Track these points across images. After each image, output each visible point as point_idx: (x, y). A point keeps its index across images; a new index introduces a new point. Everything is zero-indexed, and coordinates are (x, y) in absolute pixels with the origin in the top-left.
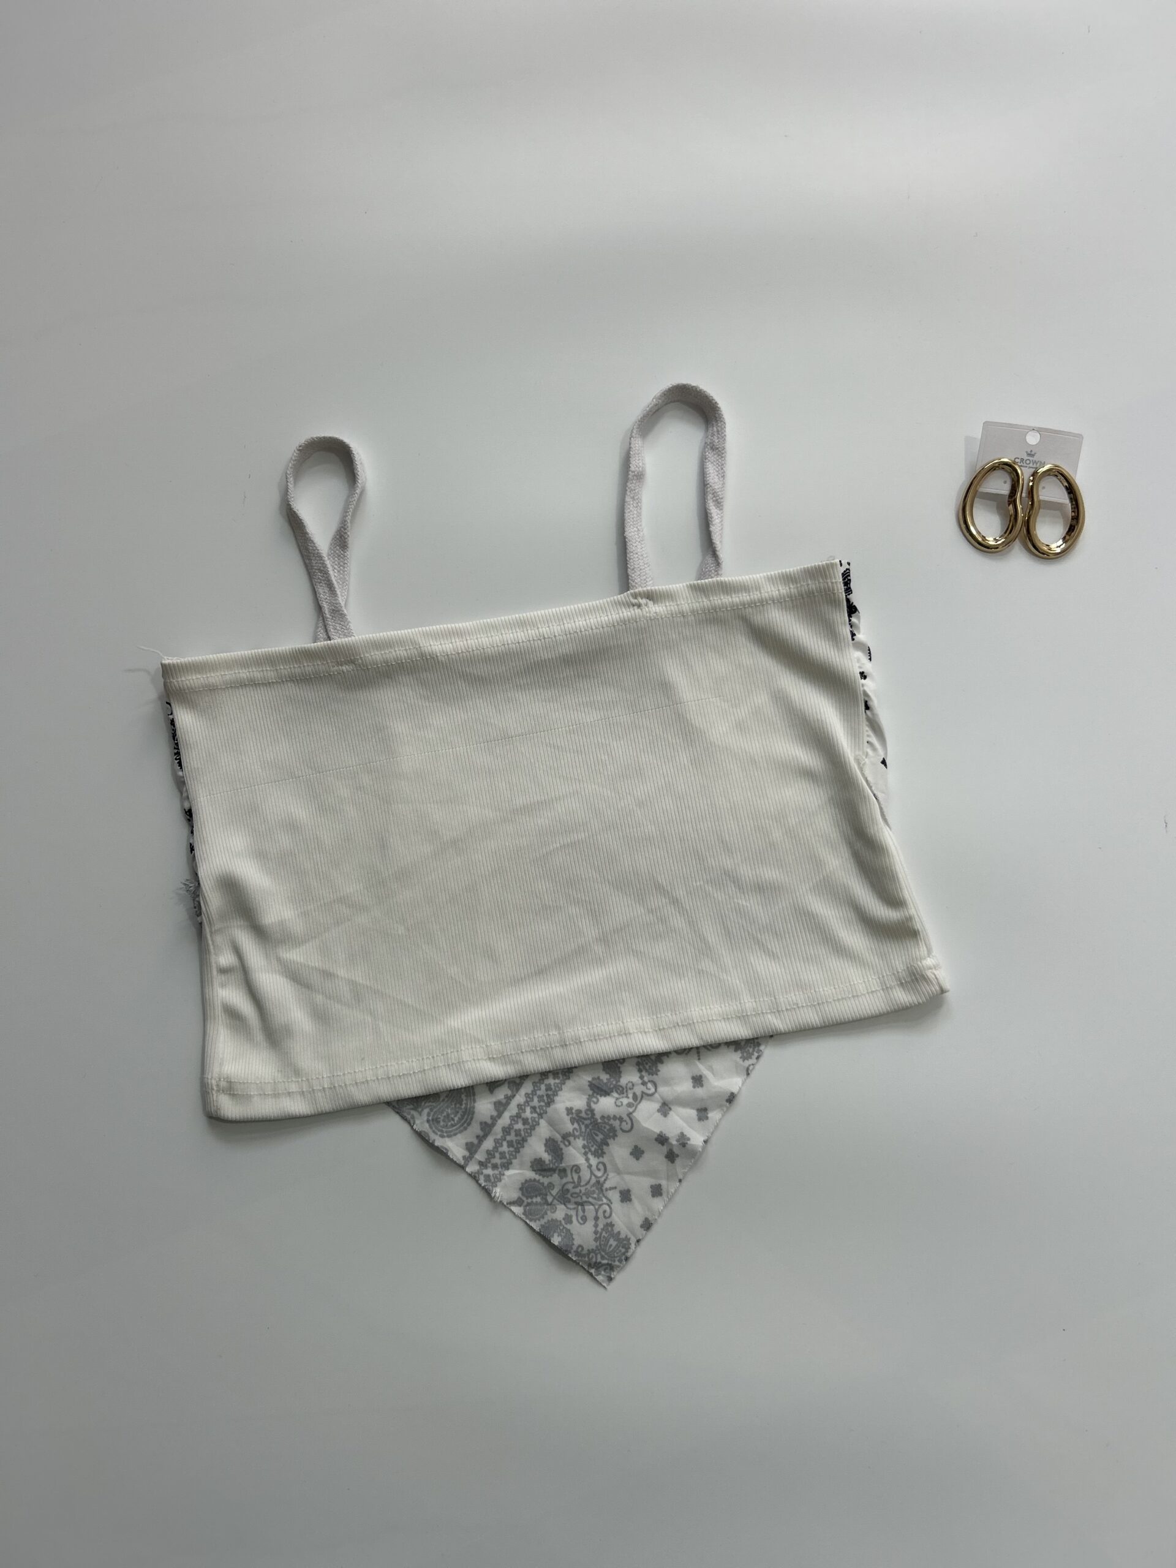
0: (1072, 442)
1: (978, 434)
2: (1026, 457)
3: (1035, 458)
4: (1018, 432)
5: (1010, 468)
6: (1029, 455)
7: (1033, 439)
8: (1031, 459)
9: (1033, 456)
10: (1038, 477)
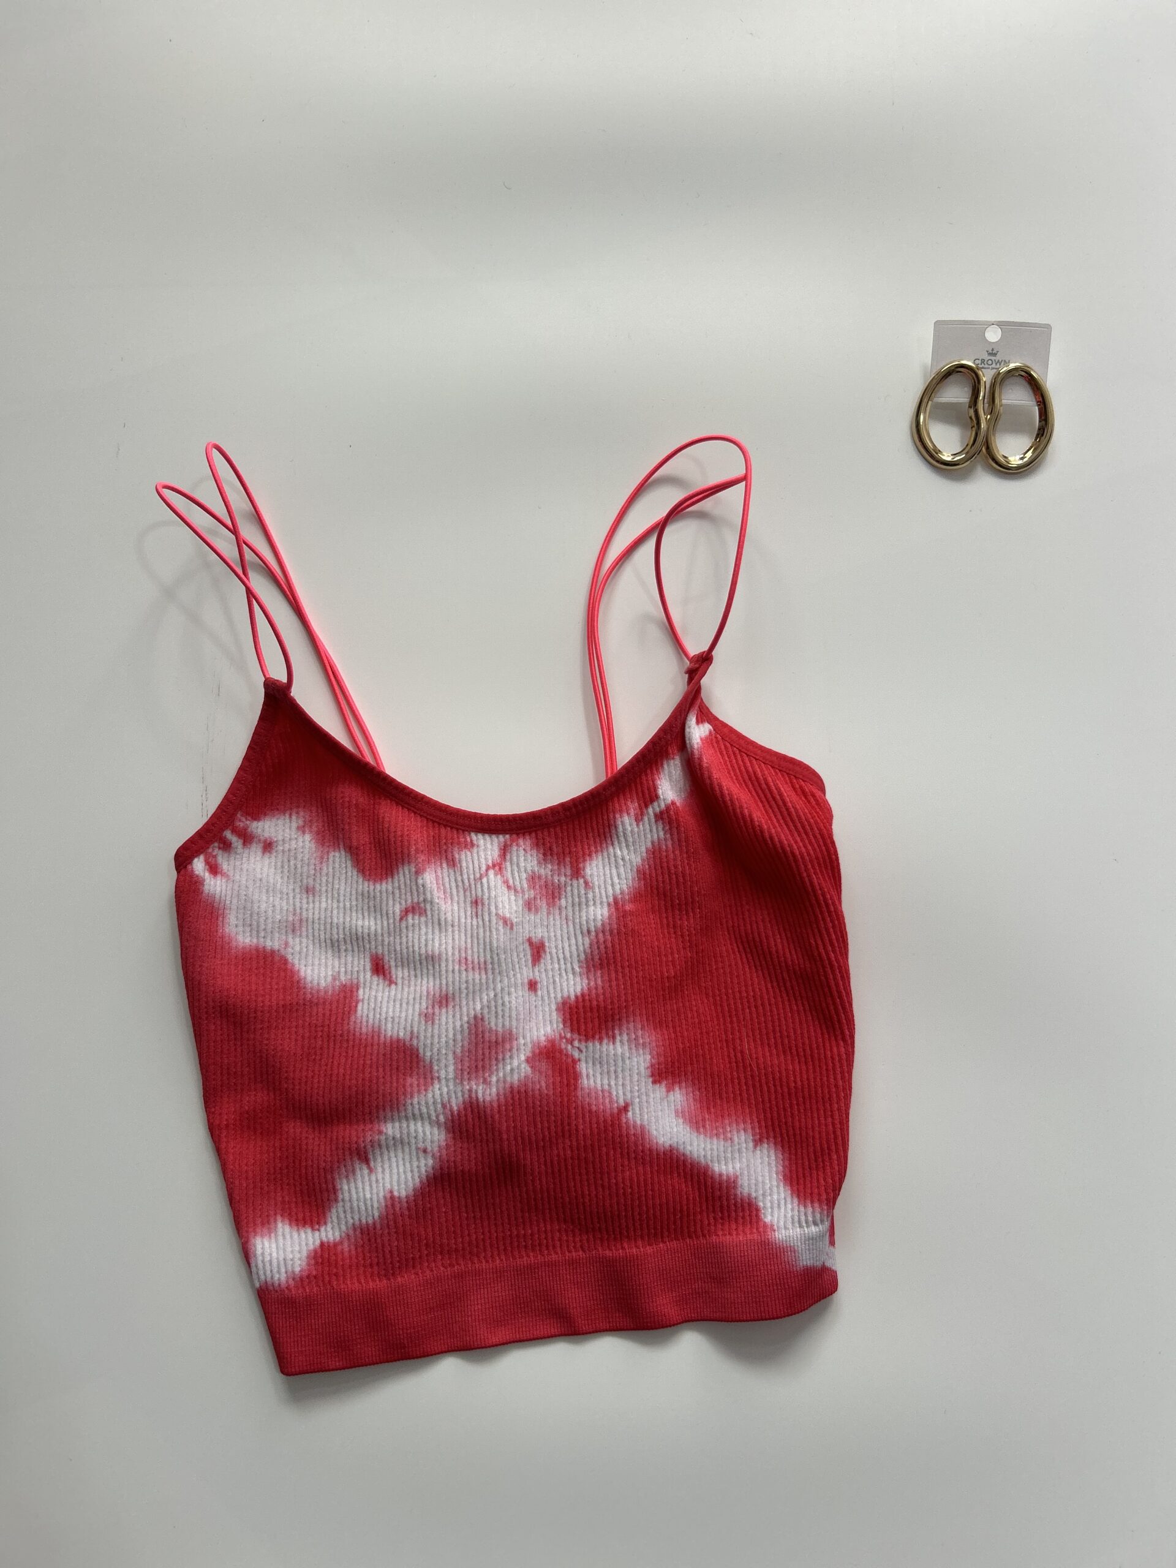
0: (1037, 334)
2: (986, 357)
3: (998, 358)
4: (975, 329)
5: (972, 375)
6: (990, 354)
7: (993, 335)
8: (993, 358)
9: (995, 355)
10: (1000, 380)
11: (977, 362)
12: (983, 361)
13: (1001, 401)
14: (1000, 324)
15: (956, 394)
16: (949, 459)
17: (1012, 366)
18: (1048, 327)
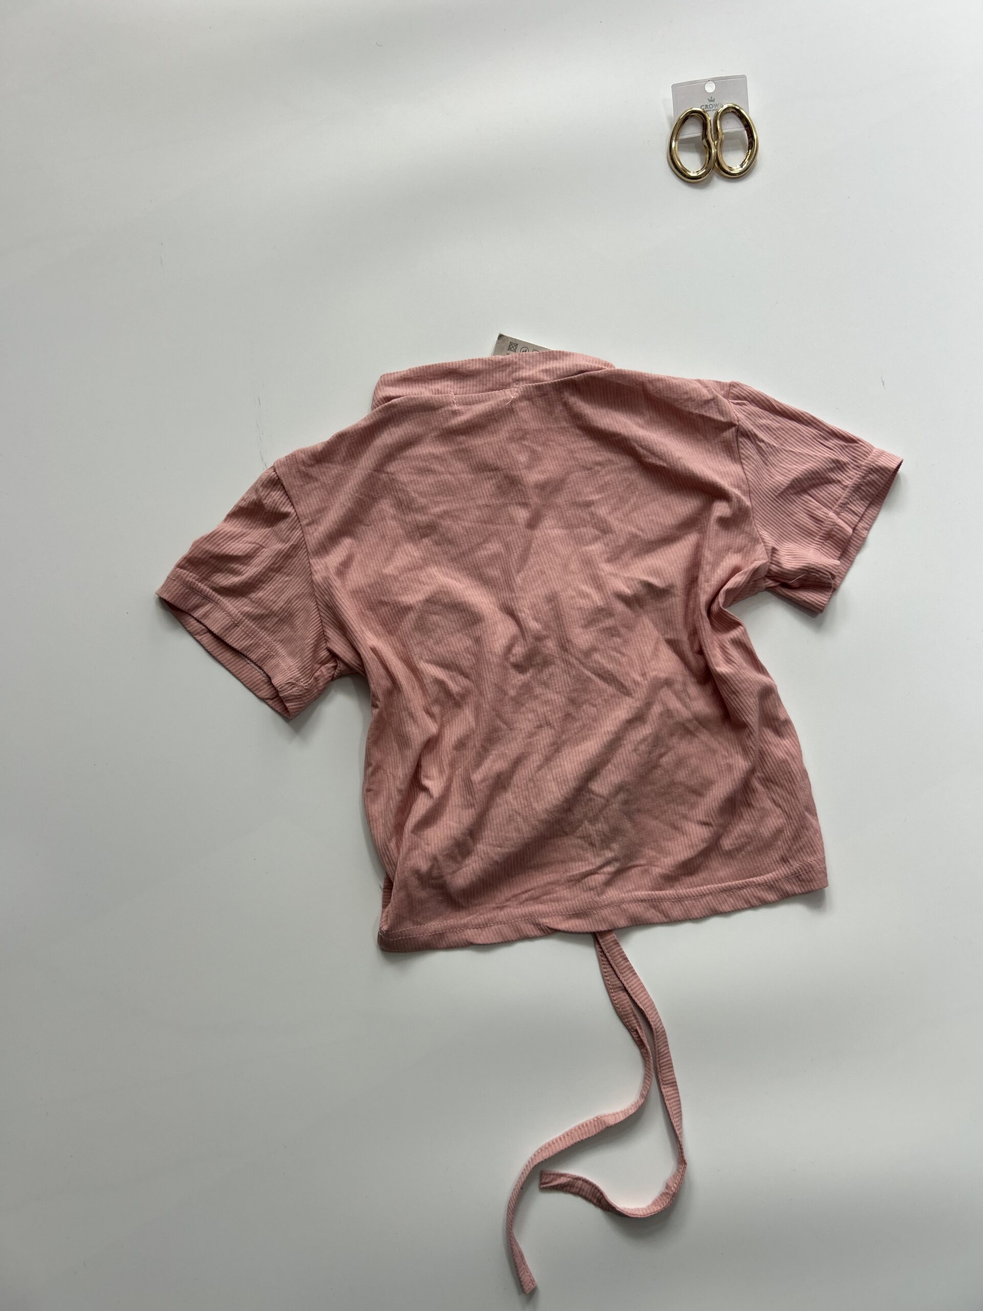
0: (738, 83)
2: (708, 103)
3: (715, 102)
4: (697, 86)
5: (700, 116)
6: (710, 101)
7: (710, 88)
8: (711, 103)
10: (719, 117)
11: (703, 107)
12: (706, 106)
13: (722, 131)
14: (713, 80)
15: (693, 131)
16: (695, 175)
17: (725, 106)
18: (744, 77)
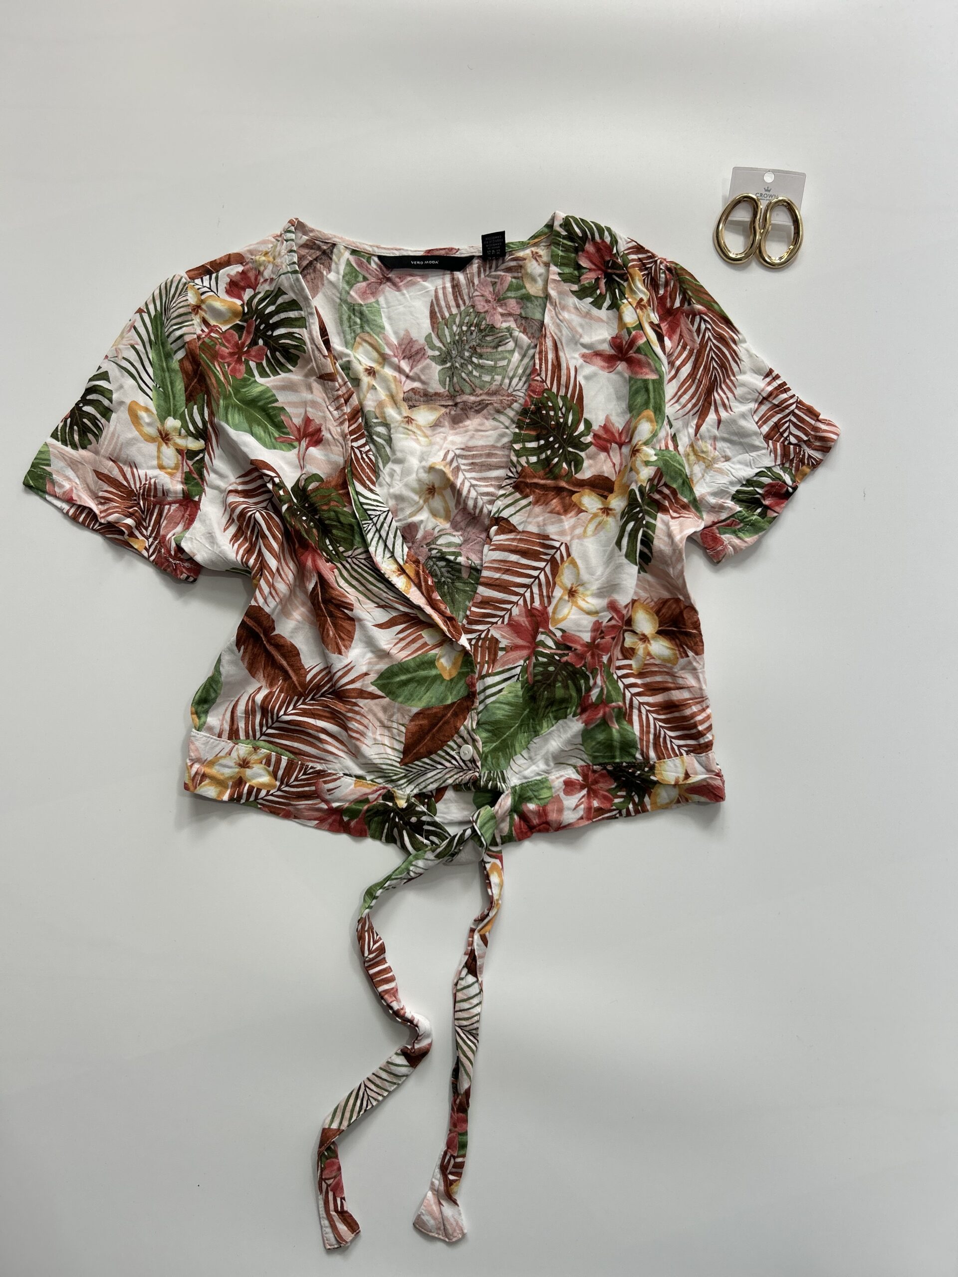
0: (797, 179)
1: (729, 176)
2: (764, 193)
3: (771, 193)
4: (756, 174)
5: (752, 203)
6: (766, 190)
7: (769, 178)
8: (767, 193)
9: (769, 191)
10: (771, 207)
11: (758, 195)
12: (761, 194)
13: (770, 221)
14: (773, 171)
15: (742, 215)
16: (735, 256)
17: (780, 198)
18: (804, 175)
